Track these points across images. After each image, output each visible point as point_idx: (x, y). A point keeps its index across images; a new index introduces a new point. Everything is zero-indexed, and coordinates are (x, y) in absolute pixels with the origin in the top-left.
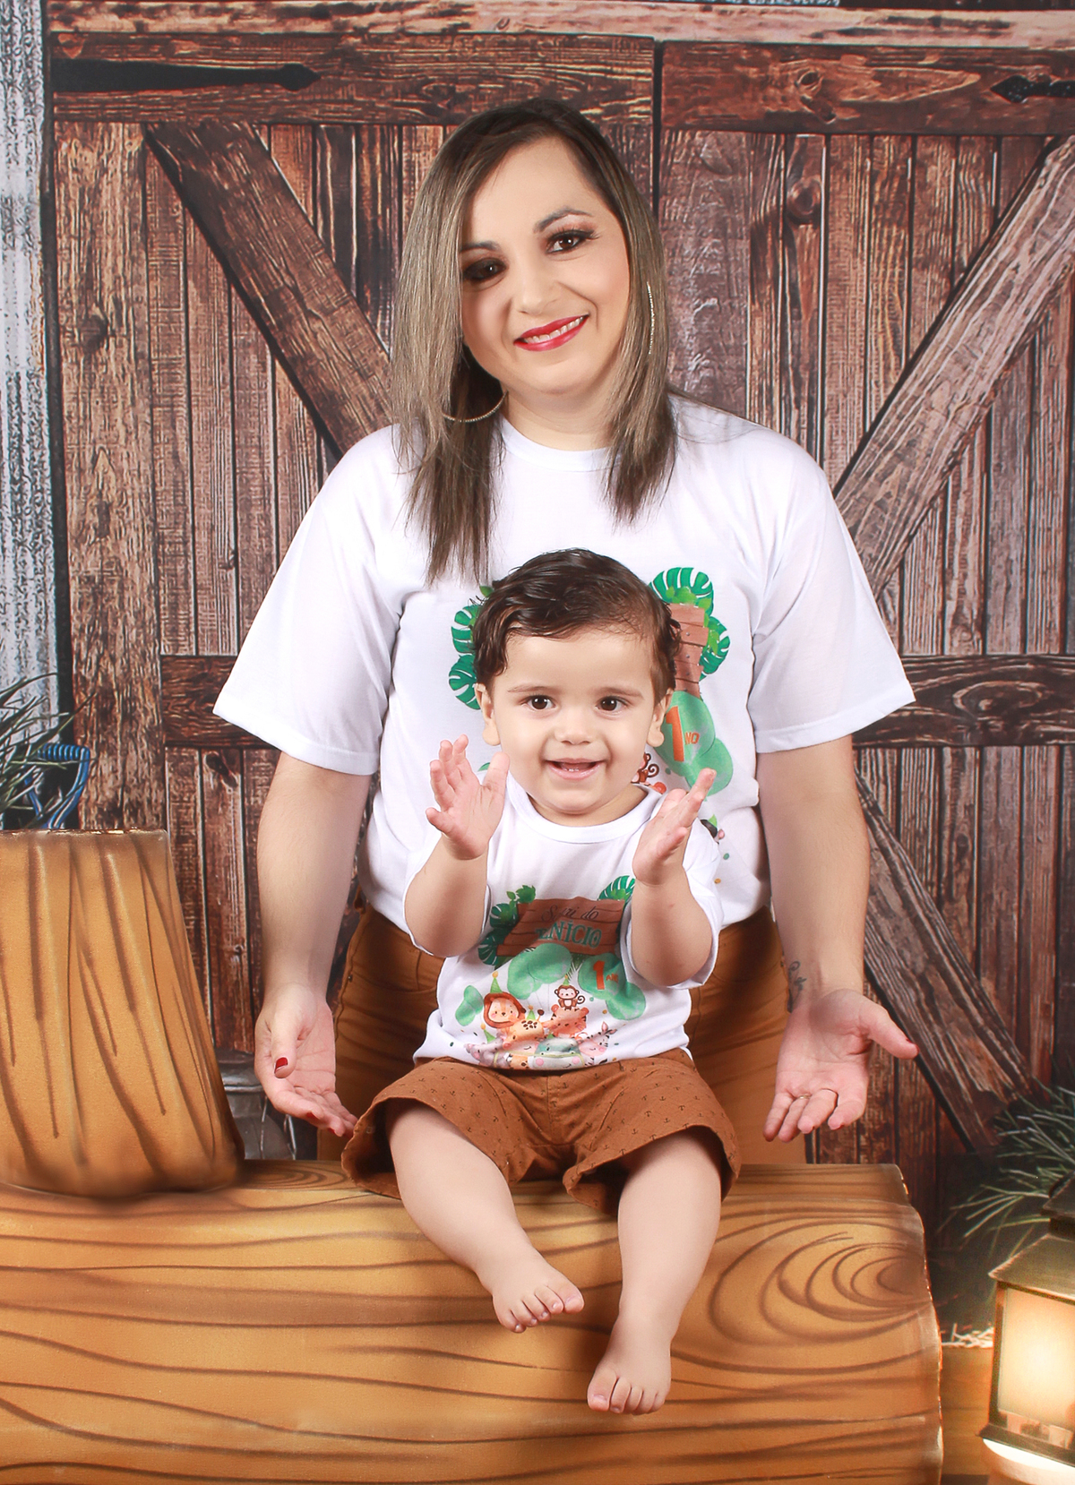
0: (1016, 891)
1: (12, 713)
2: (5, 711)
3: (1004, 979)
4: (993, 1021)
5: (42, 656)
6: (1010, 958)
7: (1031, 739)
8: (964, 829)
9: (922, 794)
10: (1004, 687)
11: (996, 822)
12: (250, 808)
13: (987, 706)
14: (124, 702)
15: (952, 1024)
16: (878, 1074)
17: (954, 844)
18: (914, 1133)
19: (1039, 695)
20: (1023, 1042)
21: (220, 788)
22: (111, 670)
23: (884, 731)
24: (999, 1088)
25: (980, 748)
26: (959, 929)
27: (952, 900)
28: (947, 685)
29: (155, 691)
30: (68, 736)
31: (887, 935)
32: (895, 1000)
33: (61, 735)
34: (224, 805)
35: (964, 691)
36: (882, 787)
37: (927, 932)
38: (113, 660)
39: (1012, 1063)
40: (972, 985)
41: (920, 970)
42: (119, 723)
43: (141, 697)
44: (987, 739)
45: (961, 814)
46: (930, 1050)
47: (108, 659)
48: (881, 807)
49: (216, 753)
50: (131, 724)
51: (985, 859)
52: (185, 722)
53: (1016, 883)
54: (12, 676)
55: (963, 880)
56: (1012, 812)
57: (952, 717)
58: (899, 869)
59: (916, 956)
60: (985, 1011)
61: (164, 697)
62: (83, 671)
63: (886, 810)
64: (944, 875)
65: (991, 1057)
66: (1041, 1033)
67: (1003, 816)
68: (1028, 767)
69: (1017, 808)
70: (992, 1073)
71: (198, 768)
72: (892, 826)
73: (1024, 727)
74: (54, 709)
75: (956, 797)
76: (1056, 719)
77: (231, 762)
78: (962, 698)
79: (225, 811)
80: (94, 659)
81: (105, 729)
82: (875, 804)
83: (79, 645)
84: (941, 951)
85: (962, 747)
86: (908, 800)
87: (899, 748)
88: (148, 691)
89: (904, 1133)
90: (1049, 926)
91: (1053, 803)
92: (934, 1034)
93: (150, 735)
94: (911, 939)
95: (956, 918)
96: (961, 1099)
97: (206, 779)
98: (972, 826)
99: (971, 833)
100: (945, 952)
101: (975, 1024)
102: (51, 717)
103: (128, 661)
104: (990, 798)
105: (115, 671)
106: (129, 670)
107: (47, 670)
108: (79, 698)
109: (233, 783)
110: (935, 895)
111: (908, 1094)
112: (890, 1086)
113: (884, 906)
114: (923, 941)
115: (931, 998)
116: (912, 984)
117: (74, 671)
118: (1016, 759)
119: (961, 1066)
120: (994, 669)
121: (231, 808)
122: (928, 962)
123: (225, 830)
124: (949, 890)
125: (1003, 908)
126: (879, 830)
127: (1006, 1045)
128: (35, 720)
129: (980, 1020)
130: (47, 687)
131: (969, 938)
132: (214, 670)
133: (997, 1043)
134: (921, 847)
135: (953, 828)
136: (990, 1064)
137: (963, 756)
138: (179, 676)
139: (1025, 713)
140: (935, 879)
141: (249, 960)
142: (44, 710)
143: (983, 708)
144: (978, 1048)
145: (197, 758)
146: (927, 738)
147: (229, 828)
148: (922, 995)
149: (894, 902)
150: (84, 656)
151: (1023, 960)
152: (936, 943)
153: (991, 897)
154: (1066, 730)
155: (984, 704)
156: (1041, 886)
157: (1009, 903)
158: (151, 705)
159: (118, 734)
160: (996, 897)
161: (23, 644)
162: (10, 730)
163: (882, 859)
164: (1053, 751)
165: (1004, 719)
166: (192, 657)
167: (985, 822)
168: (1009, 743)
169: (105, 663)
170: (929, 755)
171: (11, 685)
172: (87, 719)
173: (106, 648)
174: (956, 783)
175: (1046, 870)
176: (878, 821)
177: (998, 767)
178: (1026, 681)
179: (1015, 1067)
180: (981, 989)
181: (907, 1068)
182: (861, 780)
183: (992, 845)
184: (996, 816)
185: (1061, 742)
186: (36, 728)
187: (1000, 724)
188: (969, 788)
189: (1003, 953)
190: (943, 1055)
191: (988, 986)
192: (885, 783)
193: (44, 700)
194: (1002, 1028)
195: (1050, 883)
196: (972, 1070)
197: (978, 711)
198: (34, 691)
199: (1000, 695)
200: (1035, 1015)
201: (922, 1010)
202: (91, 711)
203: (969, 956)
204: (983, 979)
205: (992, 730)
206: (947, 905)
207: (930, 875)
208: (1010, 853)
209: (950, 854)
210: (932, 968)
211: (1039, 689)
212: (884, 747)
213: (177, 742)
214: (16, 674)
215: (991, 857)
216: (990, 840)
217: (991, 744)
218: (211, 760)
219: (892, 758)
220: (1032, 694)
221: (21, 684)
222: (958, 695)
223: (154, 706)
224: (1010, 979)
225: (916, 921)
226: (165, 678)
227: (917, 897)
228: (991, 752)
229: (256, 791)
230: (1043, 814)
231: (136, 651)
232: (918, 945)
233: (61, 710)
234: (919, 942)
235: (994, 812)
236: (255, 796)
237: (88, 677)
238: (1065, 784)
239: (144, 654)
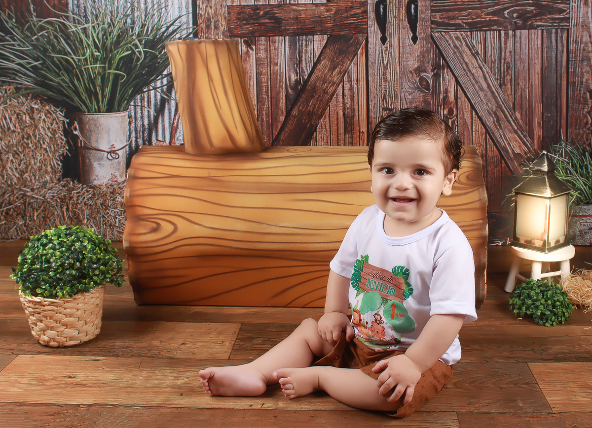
0: (528, 81)
1: (176, 27)
2: (174, 26)
3: (524, 113)
4: (520, 128)
5: (187, 7)
6: (526, 105)
7: (532, 27)
8: (509, 60)
9: (494, 48)
10: (522, 9)
11: (520, 57)
12: (258, 58)
13: (516, 16)
14: (215, 22)
15: (506, 129)
16: (480, 148)
17: (505, 65)
18: (493, 169)
19: (535, 11)
20: (531, 136)
21: (248, 51)
22: (210, 11)
23: (480, 25)
24: (523, 152)
25: (514, 31)
26: (508, 95)
27: (505, 85)
28: (502, 9)
29: (225, 18)
30: (196, 35)
31: (482, 98)
32: (485, 121)
33: (194, 34)
34: (249, 57)
35: (508, 11)
36: (480, 45)
37: (496, 96)
38: (211, 7)
39: (527, 143)
40: (513, 115)
41: (494, 110)
42: (213, 30)
43: (220, 20)
44: (516, 28)
45: (508, 54)
46: (498, 139)
47: (209, 7)
48: (479, 52)
49: (247, 39)
50: (217, 30)
51: (516, 70)
52: (236, 28)
53: (528, 79)
54: (177, 14)
55: (509, 77)
56: (526, 53)
57: (504, 20)
58: (486, 74)
59: (493, 105)
60: (517, 124)
61: (228, 20)
62: (200, 12)
63: (481, 53)
64: (502, 76)
65: (520, 141)
66: (538, 132)
67: (522, 55)
68: (531, 37)
69: (527, 52)
70: (520, 147)
71: (240, 45)
72: (484, 59)
73: (529, 23)
74: (191, 25)
75: (506, 48)
76: (541, 20)
77: (252, 42)
78: (507, 13)
79: (249, 59)
80: (205, 8)
81: (208, 32)
82: (477, 51)
83: (199, 3)
84: (501, 103)
85: (508, 30)
86: (489, 49)
87: (485, 31)
88: (223, 18)
89: (489, 169)
90: (539, 94)
91: (540, 50)
92: (499, 133)
93: (223, 33)
94: (491, 99)
95: (507, 91)
96: (509, 156)
97: (243, 48)
98: (512, 58)
99: (511, 61)
100: (503, 103)
101: (514, 129)
102: (190, 28)
103: (216, 8)
104: (518, 48)
105: (211, 12)
106: (216, 11)
107: (188, 12)
108: (200, 21)
109: (252, 49)
110: (499, 83)
111: (490, 155)
112: (484, 152)
113: (481, 87)
114: (495, 100)
115: (498, 120)
116: (492, 115)
117: (198, 12)
118: (527, 35)
119: (509, 145)
120: (518, 3)
121: (251, 58)
122: (497, 107)
123: (249, 66)
124: (504, 81)
125: (523, 87)
126: (479, 60)
127: (525, 136)
128: (184, 29)
129: (516, 128)
130: (188, 18)
131: (511, 98)
132: (246, 10)
133: (522, 136)
134: (494, 66)
135: (505, 59)
136: (519, 143)
137: (508, 33)
138: (234, 12)
139: (530, 18)
140: (499, 78)
141: (257, 112)
142: (187, 26)
143: (515, 17)
144: (515, 137)
145: (240, 41)
146: (495, 27)
147: (251, 65)
148: (495, 119)
149: (485, 86)
150: (201, 7)
151: (530, 106)
152: (500, 100)
153: (519, 83)
154: (544, 24)
155: (515, 15)
156: (536, 80)
157: (525, 86)
158: (224, 23)
159: (212, 33)
160: (521, 84)
161: (180, 3)
162: (175, 33)
163: (480, 70)
164: (540, 31)
165: (522, 20)
166: (238, 6)
167: (516, 57)
168: (524, 29)
169: (208, 9)
170: (496, 33)
171: (176, 17)
172: (202, 28)
173: (209, 3)
174: (506, 43)
175: (538, 74)
176: (479, 57)
177: (520, 37)
178: (530, 7)
179: (529, 144)
180: (516, 116)
181: (490, 145)
182: (472, 43)
183: (519, 65)
184: (520, 55)
185: (542, 28)
186: (185, 32)
187: (521, 22)
188: (510, 45)
189: (523, 103)
190: (503, 140)
191: (518, 115)
192: (481, 43)
193: (188, 23)
194: (523, 130)
195: (540, 78)
196: (513, 145)
197: (513, 18)
198: (184, 19)
199: (521, 12)
200: (535, 126)
201: (495, 124)
202: (203, 26)
203: (511, 105)
204: (516, 113)
205: (518, 24)
206: (503, 87)
207: (497, 76)
208: (525, 68)
209: (504, 68)
210: (498, 109)
211: (534, 9)
212: (480, 31)
213: (232, 35)
214: (178, 14)
215: (519, 70)
216: (518, 63)
217: (518, 29)
218: (245, 42)
219: (483, 35)
220: (532, 11)
221: (180, 17)
222: (506, 12)
223: (225, 23)
224: (526, 112)
225: (492, 92)
226: (229, 13)
227: (493, 84)
228: (518, 32)
229: (260, 51)
230: (537, 54)
231: (219, 4)
232: (493, 101)
233: (193, 26)
234: (494, 100)
235: (519, 53)
236: (260, 53)
237: (203, 14)
238: (544, 43)
239: (221, 5)
